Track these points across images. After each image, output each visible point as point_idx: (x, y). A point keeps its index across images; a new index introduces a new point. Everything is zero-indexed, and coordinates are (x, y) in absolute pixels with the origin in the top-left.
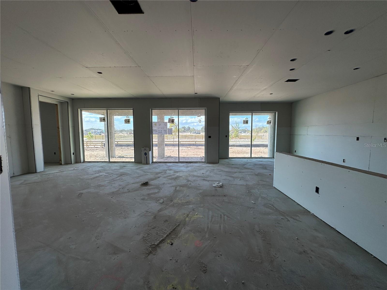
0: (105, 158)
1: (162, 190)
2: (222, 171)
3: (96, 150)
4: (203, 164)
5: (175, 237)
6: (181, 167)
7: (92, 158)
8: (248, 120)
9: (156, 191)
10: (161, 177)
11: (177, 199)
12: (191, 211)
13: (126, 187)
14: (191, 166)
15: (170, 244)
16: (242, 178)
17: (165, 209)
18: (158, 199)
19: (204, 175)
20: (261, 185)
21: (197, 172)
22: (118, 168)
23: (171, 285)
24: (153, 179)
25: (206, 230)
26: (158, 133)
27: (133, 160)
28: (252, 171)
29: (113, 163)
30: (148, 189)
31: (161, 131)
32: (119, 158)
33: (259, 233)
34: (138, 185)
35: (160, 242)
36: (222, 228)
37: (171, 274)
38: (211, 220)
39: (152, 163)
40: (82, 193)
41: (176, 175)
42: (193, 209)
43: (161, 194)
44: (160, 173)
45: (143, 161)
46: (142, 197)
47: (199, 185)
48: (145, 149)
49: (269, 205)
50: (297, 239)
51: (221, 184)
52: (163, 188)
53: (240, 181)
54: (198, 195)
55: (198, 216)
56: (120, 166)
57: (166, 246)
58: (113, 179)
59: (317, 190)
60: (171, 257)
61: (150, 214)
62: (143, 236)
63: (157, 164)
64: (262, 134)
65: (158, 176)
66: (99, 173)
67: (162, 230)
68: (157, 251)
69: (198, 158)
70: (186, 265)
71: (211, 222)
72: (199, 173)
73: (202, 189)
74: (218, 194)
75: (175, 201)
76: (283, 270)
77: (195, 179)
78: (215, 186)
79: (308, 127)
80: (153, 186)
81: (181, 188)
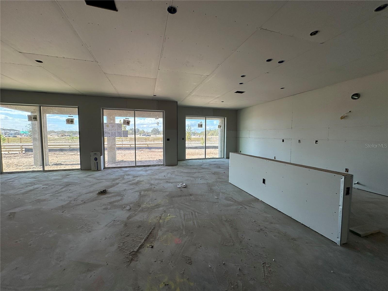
0: (33, 167)
1: (125, 197)
2: (182, 172)
3: (15, 156)
4: (162, 166)
5: (154, 239)
6: (139, 171)
7: (11, 168)
8: (202, 124)
9: (119, 198)
10: (120, 184)
11: (145, 204)
12: (163, 214)
13: (78, 198)
14: (150, 170)
15: (151, 247)
16: (202, 178)
17: (135, 215)
18: (123, 206)
19: (166, 177)
20: (219, 182)
21: (158, 175)
22: (60, 177)
23: (163, 283)
24: (111, 187)
25: (182, 227)
26: (111, 135)
27: (79, 167)
28: (209, 170)
29: (50, 172)
30: (108, 197)
31: (115, 133)
32: (55, 166)
33: (227, 222)
34: (95, 195)
35: (139, 247)
36: (196, 224)
37: (160, 274)
38: (184, 218)
39: (104, 169)
40: (15, 212)
41: (136, 180)
42: (164, 211)
43: (125, 201)
44: (117, 179)
45: (93, 167)
46: (104, 207)
47: (164, 188)
48: (95, 154)
49: (229, 198)
50: (255, 221)
51: (185, 184)
52: (125, 194)
53: (201, 180)
54: (166, 197)
55: (171, 216)
56: (62, 175)
57: (146, 250)
58: (57, 191)
59: (264, 181)
60: (155, 259)
61: (119, 223)
62: (118, 246)
63: (111, 170)
64: (210, 137)
65: (115, 182)
66: (32, 185)
67: (138, 236)
68: (138, 257)
69: (154, 161)
70: (172, 262)
71: (184, 220)
72: (161, 176)
73: (167, 191)
74: (184, 194)
75: (143, 206)
76: (250, 246)
77: (158, 182)
78: (180, 187)
79: (250, 131)
80: (114, 194)
81: (146, 192)
